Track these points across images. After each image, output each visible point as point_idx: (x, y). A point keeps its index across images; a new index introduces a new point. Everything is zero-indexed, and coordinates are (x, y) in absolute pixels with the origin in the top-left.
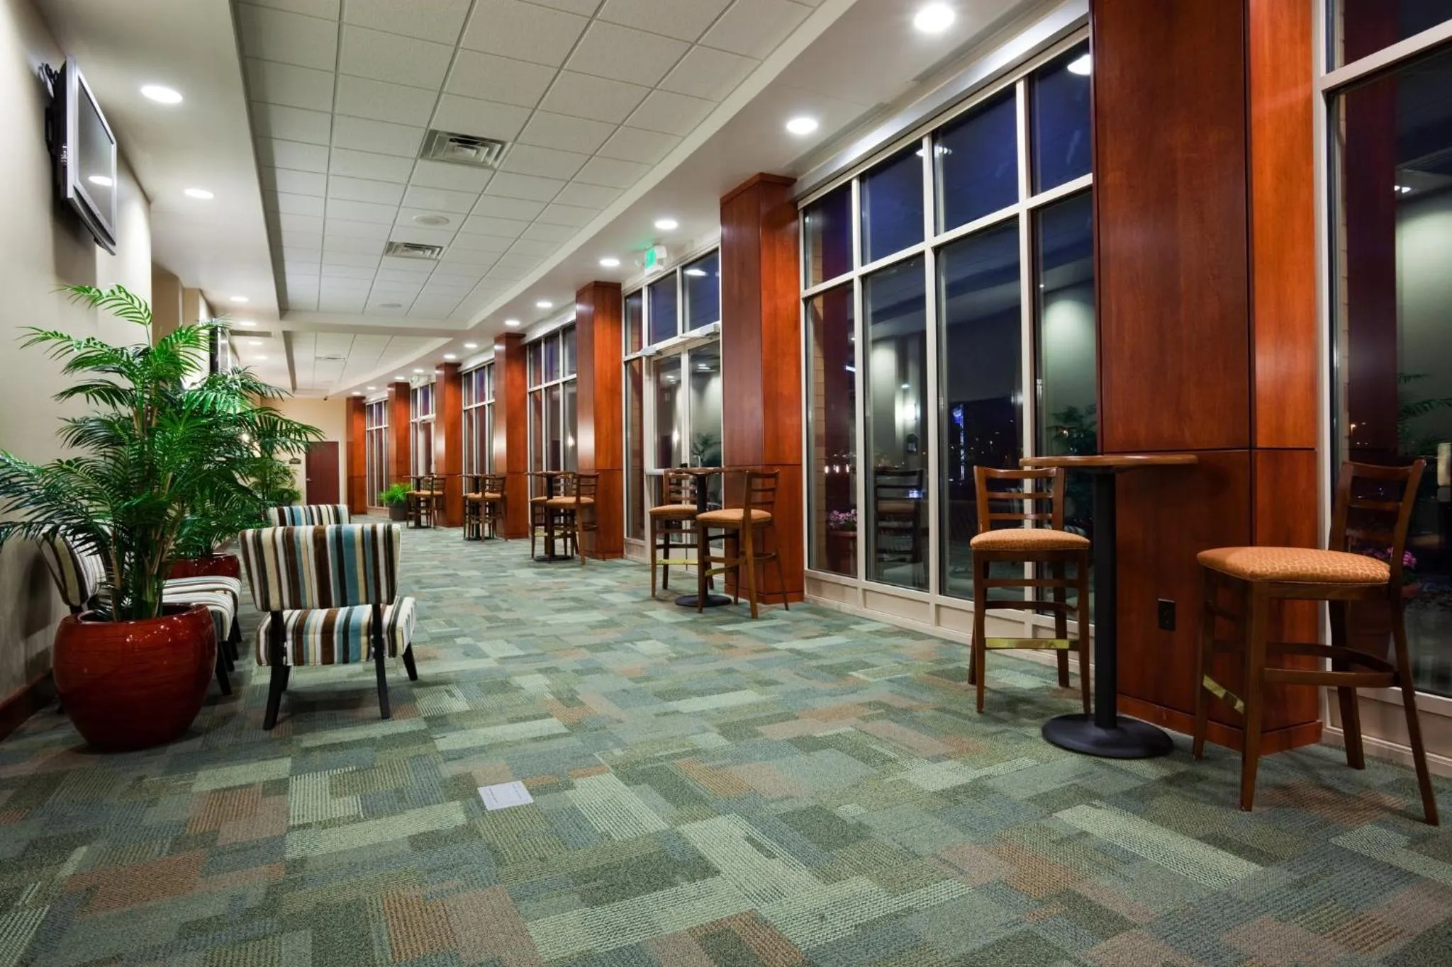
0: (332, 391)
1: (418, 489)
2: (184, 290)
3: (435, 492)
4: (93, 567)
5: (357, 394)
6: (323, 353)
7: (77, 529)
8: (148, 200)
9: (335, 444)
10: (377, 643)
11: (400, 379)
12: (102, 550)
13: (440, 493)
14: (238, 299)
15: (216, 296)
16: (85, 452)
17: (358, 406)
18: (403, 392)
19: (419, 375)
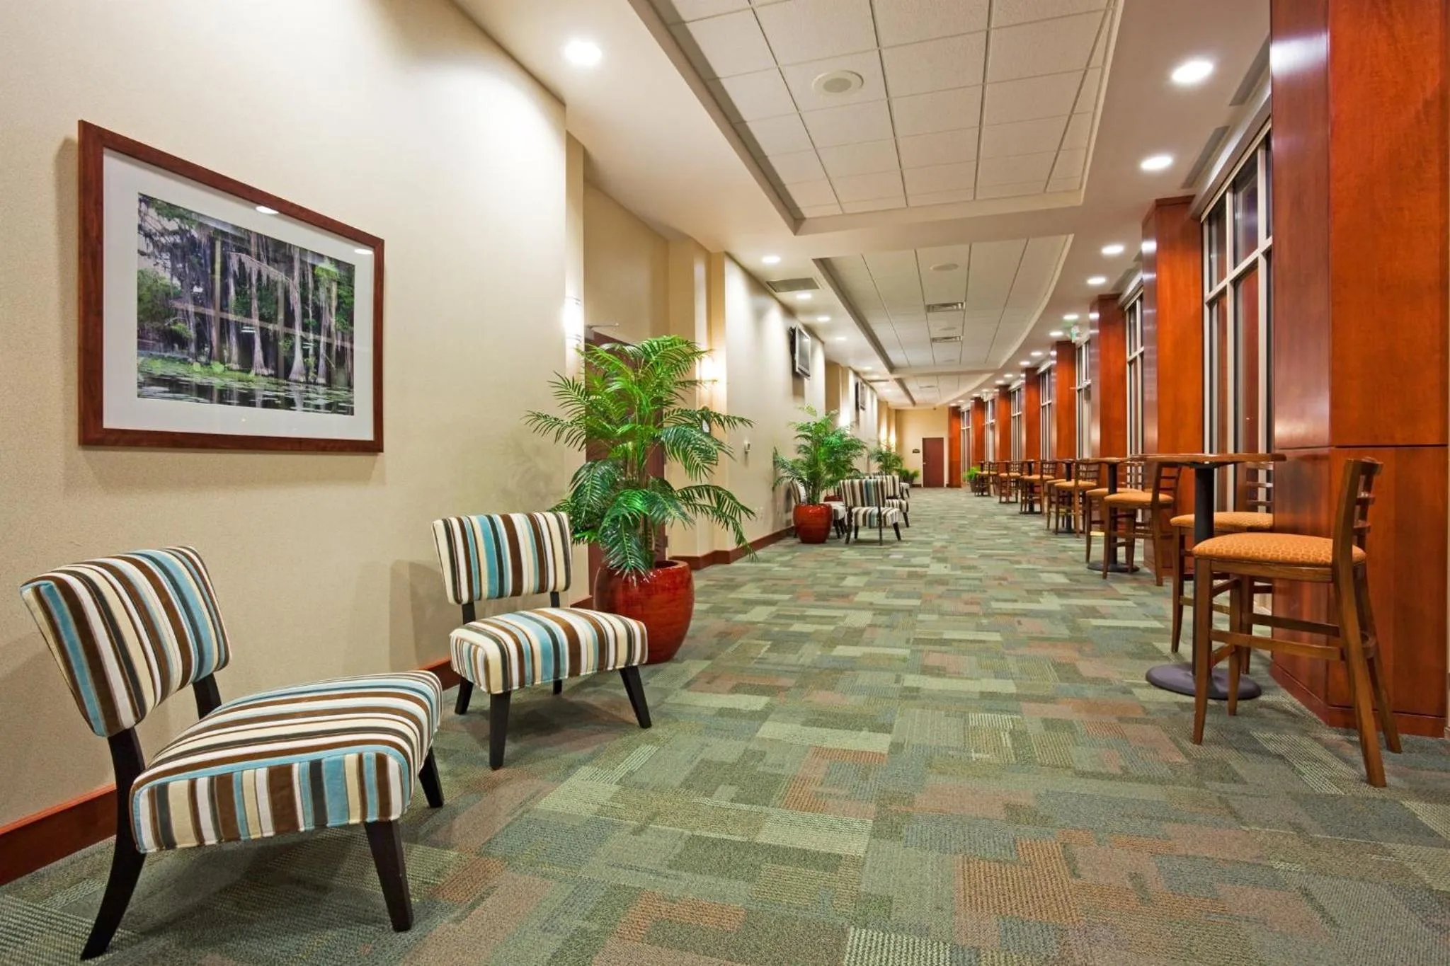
0: (938, 405)
1: (982, 470)
2: (842, 368)
3: (991, 473)
4: (802, 490)
5: (953, 405)
6: (924, 385)
7: (799, 479)
8: (823, 343)
9: (941, 440)
10: (880, 520)
11: (976, 395)
12: (805, 485)
13: (994, 473)
14: (867, 368)
15: (858, 368)
16: (800, 456)
17: (955, 413)
18: (980, 404)
19: (987, 393)
